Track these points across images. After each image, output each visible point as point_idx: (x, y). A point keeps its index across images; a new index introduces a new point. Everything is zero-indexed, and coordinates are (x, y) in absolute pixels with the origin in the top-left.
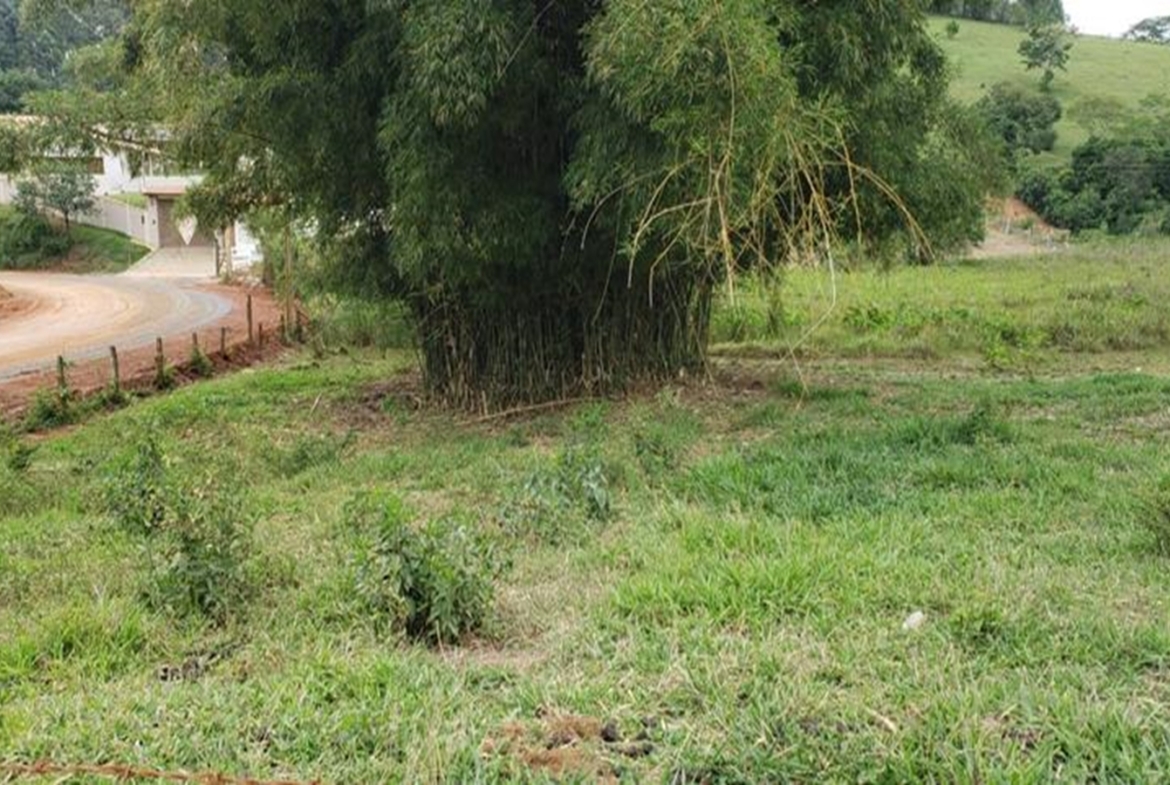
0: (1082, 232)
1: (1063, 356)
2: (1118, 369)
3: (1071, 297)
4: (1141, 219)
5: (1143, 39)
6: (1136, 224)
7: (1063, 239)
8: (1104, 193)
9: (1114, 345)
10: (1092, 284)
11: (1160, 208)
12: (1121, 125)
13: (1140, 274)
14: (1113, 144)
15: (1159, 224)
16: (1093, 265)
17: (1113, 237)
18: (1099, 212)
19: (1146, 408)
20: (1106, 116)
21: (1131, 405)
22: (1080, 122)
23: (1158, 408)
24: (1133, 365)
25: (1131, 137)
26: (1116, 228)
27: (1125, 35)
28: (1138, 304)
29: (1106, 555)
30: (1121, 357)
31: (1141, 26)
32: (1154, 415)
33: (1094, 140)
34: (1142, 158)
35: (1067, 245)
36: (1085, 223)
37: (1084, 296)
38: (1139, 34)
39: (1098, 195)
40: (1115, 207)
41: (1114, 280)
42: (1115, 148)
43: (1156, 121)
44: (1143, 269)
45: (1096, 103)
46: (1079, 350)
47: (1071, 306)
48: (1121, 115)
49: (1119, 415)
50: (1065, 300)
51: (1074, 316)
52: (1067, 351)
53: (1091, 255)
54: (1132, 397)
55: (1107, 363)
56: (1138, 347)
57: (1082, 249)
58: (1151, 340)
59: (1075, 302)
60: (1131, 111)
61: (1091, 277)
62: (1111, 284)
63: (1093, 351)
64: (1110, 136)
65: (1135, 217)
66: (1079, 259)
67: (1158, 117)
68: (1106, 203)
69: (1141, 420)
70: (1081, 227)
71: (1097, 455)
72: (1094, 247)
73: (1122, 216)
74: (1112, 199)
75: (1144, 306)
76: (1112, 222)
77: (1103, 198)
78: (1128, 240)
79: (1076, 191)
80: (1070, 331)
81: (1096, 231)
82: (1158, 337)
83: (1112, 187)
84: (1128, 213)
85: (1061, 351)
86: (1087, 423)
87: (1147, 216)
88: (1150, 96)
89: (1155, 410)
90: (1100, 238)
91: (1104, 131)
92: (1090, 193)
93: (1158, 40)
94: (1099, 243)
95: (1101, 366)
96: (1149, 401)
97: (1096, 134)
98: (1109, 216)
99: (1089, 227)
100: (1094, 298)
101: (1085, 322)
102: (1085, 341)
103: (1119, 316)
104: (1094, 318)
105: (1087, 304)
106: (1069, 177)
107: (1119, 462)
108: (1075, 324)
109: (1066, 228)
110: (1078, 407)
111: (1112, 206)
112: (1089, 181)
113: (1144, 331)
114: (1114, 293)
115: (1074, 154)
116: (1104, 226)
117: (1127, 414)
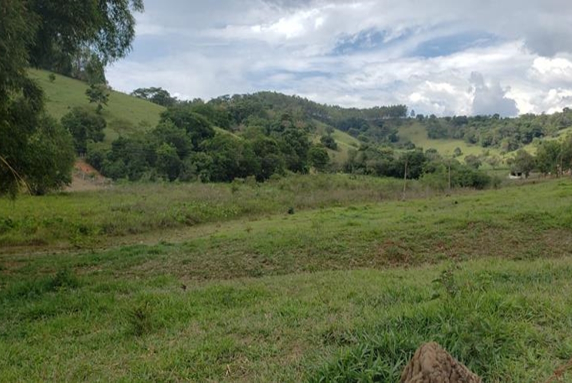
0: (118, 180)
1: (110, 238)
2: (133, 243)
3: (113, 210)
4: (142, 174)
5: (139, 97)
6: (140, 177)
7: (109, 182)
8: (126, 162)
9: (132, 232)
10: (122, 204)
11: (149, 170)
12: (132, 133)
13: (142, 199)
14: (129, 141)
15: (149, 177)
16: (123, 195)
17: (131, 182)
18: (125, 171)
19: (142, 261)
20: (125, 128)
21: (135, 261)
22: (115, 129)
23: (146, 261)
24: (140, 241)
25: (136, 139)
26: (133, 179)
27: (132, 94)
28: (141, 213)
29: (113, 341)
30: (135, 237)
31: (138, 91)
32: (144, 264)
33: (121, 138)
34: (141, 148)
35: (111, 186)
36: (119, 176)
37: (118, 209)
38: (138, 94)
39: (124, 164)
40: (132, 169)
41: (131, 201)
42: (130, 143)
43: (146, 133)
44: (143, 197)
45: (120, 122)
46: (117, 235)
47: (112, 215)
48: (132, 129)
49: (130, 266)
50: (110, 212)
51: (114, 219)
52: (110, 236)
53: (122, 190)
54: (136, 256)
55: (128, 241)
56: (142, 232)
57: (118, 187)
58: (147, 229)
59: (114, 213)
60: (135, 127)
61: (122, 200)
62: (131, 203)
63: (123, 235)
64: (128, 137)
65: (140, 174)
66: (117, 192)
67: (147, 131)
68: (128, 167)
69: (139, 267)
70: (117, 177)
71: (117, 288)
72: (124, 186)
73: (134, 174)
74: (130, 165)
75: (143, 213)
76: (130, 175)
77: (126, 164)
78: (137, 183)
79: (114, 161)
80: (112, 226)
81: (123, 180)
82: (150, 227)
83: (130, 160)
84: (137, 172)
85: (108, 236)
86: (117, 272)
87: (145, 173)
88: (142, 121)
89: (144, 262)
90: (125, 182)
91: (126, 135)
92: (120, 162)
93: (145, 98)
94: (125, 184)
95: (126, 242)
96: (143, 258)
97: (122, 135)
98: (129, 173)
99: (121, 177)
100: (123, 210)
101: (119, 221)
102: (119, 231)
103: (134, 219)
104: (123, 219)
105: (120, 213)
106: (111, 154)
107: (127, 290)
108: (114, 223)
109: (110, 177)
110: (113, 264)
111: (129, 168)
112: (120, 156)
113: (144, 225)
114: (131, 208)
115: (113, 144)
116: (127, 177)
117: (133, 265)
